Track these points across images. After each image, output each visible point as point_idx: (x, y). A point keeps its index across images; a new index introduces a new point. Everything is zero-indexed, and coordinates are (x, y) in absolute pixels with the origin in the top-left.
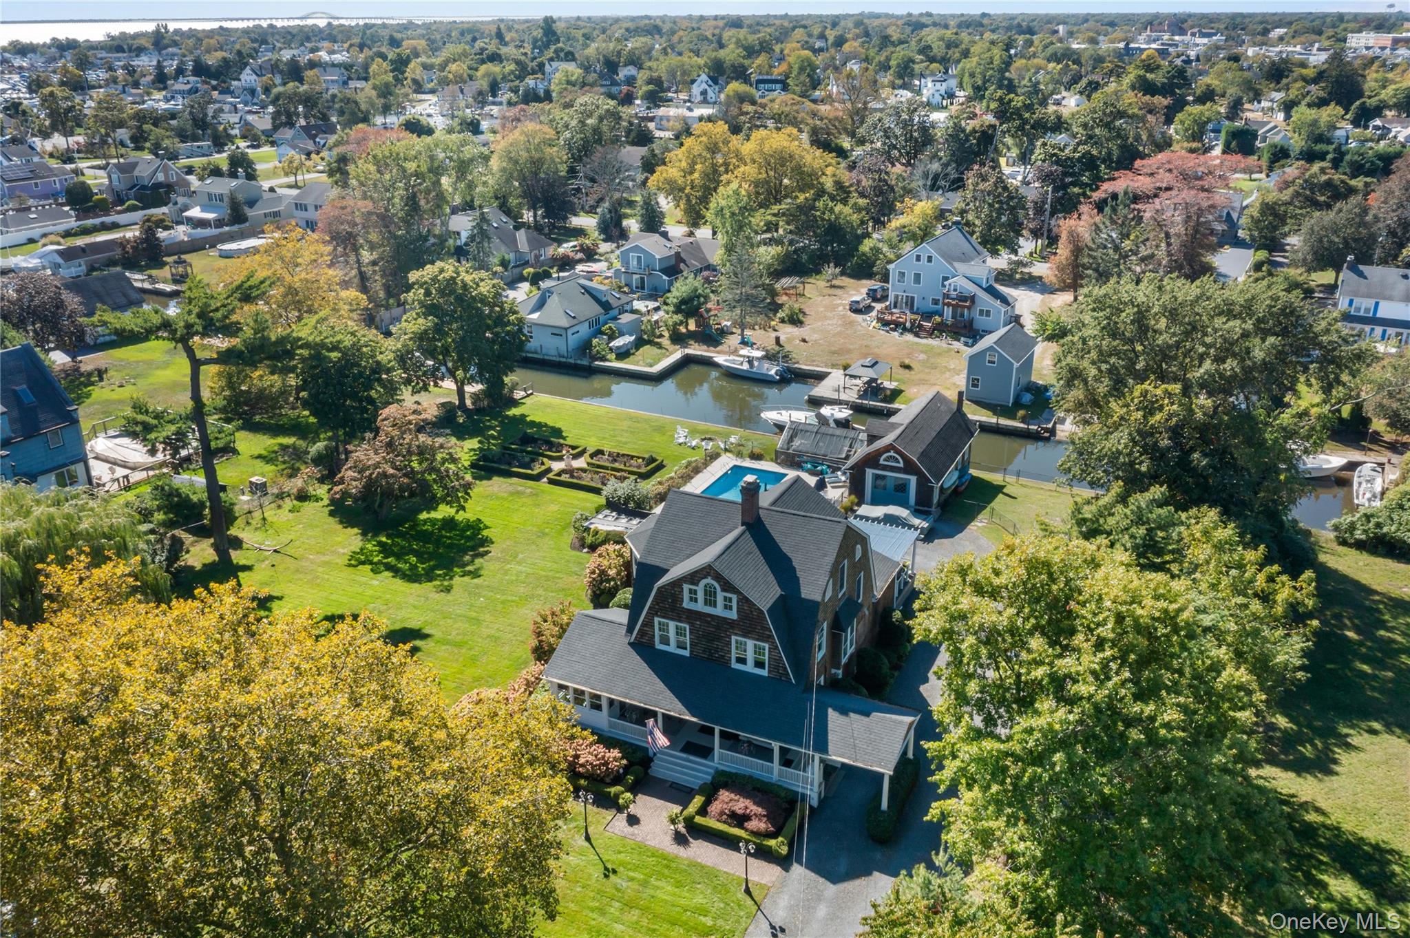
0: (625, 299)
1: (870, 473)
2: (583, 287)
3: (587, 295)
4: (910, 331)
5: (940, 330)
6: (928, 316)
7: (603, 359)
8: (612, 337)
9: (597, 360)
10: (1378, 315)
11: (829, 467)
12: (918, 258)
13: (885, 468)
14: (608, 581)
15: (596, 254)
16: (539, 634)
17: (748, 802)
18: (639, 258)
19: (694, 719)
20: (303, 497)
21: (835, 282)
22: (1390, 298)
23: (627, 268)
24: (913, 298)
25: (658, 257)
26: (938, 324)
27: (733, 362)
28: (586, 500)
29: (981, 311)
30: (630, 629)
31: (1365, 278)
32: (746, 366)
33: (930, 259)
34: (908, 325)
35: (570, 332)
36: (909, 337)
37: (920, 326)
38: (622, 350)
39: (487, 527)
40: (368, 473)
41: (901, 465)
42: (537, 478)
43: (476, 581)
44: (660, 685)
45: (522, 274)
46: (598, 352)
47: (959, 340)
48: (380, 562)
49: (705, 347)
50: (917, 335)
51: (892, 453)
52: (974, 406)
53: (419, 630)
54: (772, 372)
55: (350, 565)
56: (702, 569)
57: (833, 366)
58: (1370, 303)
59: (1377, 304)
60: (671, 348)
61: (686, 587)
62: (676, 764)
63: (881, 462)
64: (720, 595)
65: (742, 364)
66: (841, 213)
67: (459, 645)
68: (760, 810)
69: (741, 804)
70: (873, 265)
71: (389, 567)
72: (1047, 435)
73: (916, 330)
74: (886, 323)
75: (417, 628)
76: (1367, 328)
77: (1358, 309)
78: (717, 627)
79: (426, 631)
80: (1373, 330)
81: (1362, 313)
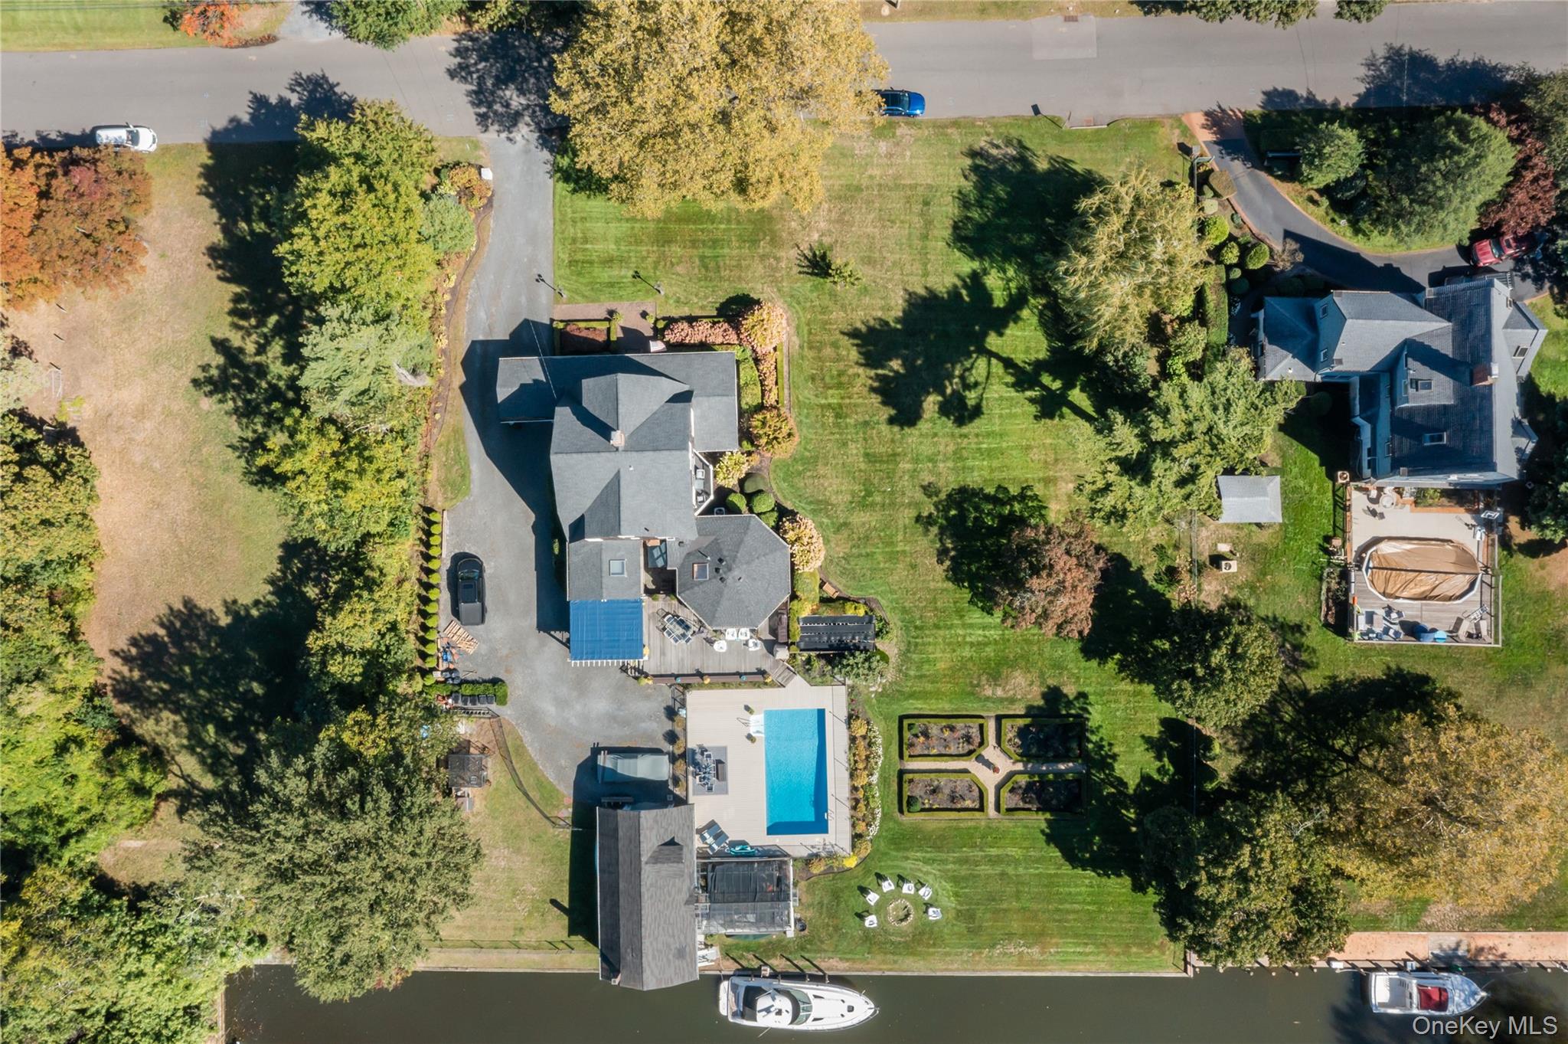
48: (1010, 504)
53: (902, 427)
55: (1030, 489)
71: (997, 501)
75: (907, 429)
79: (896, 429)
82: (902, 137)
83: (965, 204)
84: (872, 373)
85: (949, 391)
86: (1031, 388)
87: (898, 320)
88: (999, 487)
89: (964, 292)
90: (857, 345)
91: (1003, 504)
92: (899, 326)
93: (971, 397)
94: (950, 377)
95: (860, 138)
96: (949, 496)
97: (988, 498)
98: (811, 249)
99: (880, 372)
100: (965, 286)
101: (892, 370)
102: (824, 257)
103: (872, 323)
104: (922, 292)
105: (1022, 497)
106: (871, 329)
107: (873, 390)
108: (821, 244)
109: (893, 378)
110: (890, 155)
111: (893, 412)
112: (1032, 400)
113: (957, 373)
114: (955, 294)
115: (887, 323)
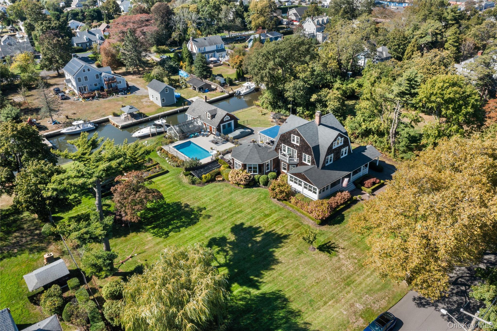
1: (222, 125)
4: (100, 97)
5: (110, 93)
6: (99, 90)
10: (206, 51)
11: (198, 133)
12: (84, 71)
13: (225, 122)
19: (350, 172)
26: (107, 92)
27: (71, 129)
29: (118, 83)
30: (318, 166)
31: (198, 42)
33: (89, 70)
34: (97, 95)
36: (102, 100)
37: (102, 94)
41: (229, 118)
43: (207, 209)
47: (119, 94)
48: (170, 230)
51: (227, 116)
53: (236, 225)
54: (91, 126)
55: (165, 238)
56: (338, 135)
57: (104, 116)
58: (203, 48)
59: (205, 48)
61: (334, 143)
62: (347, 187)
64: (340, 140)
65: (76, 128)
69: (372, 180)
73: (102, 96)
74: (88, 98)
75: (233, 226)
77: (201, 51)
78: (339, 149)
79: (237, 223)
82: (357, 319)
83: (293, 313)
84: (265, 231)
85: (228, 245)
87: (274, 251)
88: (180, 231)
89: (256, 278)
90: (281, 235)
92: (271, 250)
93: (216, 249)
94: (232, 249)
95: (374, 303)
96: (198, 219)
97: (182, 226)
98: (337, 251)
99: (263, 234)
100: (257, 281)
101: (259, 236)
102: (329, 252)
103: (282, 244)
105: (167, 234)
106: (281, 242)
107: (259, 227)
108: (336, 255)
109: (255, 235)
110: (352, 305)
111: (244, 226)
113: (230, 252)
114: (259, 275)
115: (277, 248)
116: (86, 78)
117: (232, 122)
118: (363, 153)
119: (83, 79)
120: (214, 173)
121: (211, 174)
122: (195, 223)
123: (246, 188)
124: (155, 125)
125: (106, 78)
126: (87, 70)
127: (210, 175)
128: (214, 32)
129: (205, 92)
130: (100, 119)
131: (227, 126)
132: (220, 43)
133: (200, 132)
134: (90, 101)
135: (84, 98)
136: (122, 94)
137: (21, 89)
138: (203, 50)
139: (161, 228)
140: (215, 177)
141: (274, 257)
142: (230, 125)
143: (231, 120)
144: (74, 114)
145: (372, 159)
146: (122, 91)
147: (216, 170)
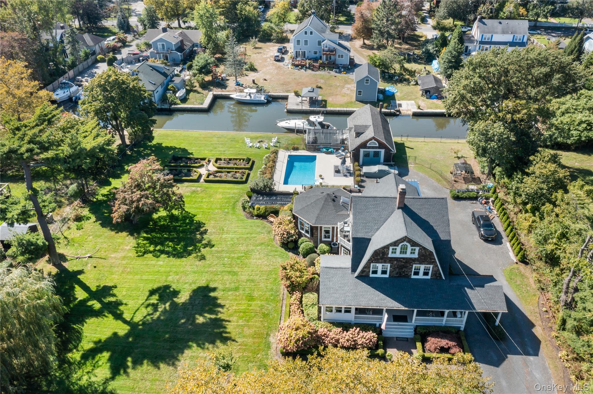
0: (171, 69)
1: (362, 151)
2: (151, 67)
3: (154, 71)
4: (309, 68)
5: (323, 66)
6: (316, 60)
7: (175, 104)
8: (175, 92)
9: (172, 104)
10: (493, 40)
11: (334, 149)
12: (306, 33)
13: (369, 148)
14: (292, 236)
15: (126, 42)
16: (288, 278)
17: (447, 341)
18: (163, 45)
19: (407, 309)
20: (79, 219)
21: (257, 46)
22: (497, 33)
23: (157, 50)
24: (305, 52)
25: (173, 43)
26: (321, 64)
27: (241, 96)
28: (231, 188)
29: (339, 56)
30: (354, 269)
31: (486, 25)
32: (248, 98)
33: (311, 33)
34: (307, 65)
35: (155, 92)
36: (309, 71)
37: (313, 66)
38: (183, 97)
39: (195, 216)
40: (135, 205)
41: (377, 145)
42: (197, 181)
43: (213, 249)
44: (382, 296)
45: (96, 59)
46: (172, 101)
47: (332, 70)
48: (155, 250)
49: (220, 89)
50: (313, 70)
51: (373, 141)
52: (361, 103)
53: (207, 286)
54: (263, 99)
55: (139, 256)
56: (401, 239)
57: (288, 91)
58: (489, 35)
59: (492, 36)
60: (205, 92)
61: (391, 248)
62: (396, 328)
63: (368, 145)
64: (409, 248)
65: (246, 97)
66: (249, 11)
67: (236, 289)
68: (454, 343)
69: (444, 343)
70: (271, 35)
71: (162, 252)
72: (398, 113)
73: (311, 68)
74: (297, 66)
75: (205, 285)
76: (488, 46)
77: (485, 39)
78: (406, 262)
79: (212, 285)
80: (490, 47)
81: (486, 40)
84: (220, 316)
85: (168, 304)
86: (110, 303)
87: (190, 347)
89: (129, 364)
91: (159, 251)
93: (154, 299)
94: (165, 311)
97: (167, 253)
99: (213, 316)
100: (125, 367)
101: (205, 317)
103: (210, 346)
104: (162, 365)
105: (145, 253)
106: (213, 342)
107: (222, 306)
109: (205, 313)
111: (212, 295)
112: (114, 295)
113: (158, 314)
114: (137, 362)
115: (199, 345)
116: (306, 42)
117: (383, 151)
118: (468, 290)
119: (302, 43)
120: (270, 208)
121: (266, 208)
122: (182, 257)
123: (282, 247)
124: (308, 120)
125: (326, 47)
126: (309, 33)
127: (264, 209)
128: (544, 15)
129: (430, 97)
130: (281, 94)
131: (372, 155)
132: (520, 33)
133: (337, 150)
134: (297, 70)
135: (293, 65)
136: (336, 72)
137: (252, 38)
138: (488, 39)
139: (151, 243)
140: (269, 214)
141: (180, 355)
142: (377, 154)
143: (379, 147)
144: (265, 80)
145: (474, 309)
146: (338, 68)
147: (276, 206)
